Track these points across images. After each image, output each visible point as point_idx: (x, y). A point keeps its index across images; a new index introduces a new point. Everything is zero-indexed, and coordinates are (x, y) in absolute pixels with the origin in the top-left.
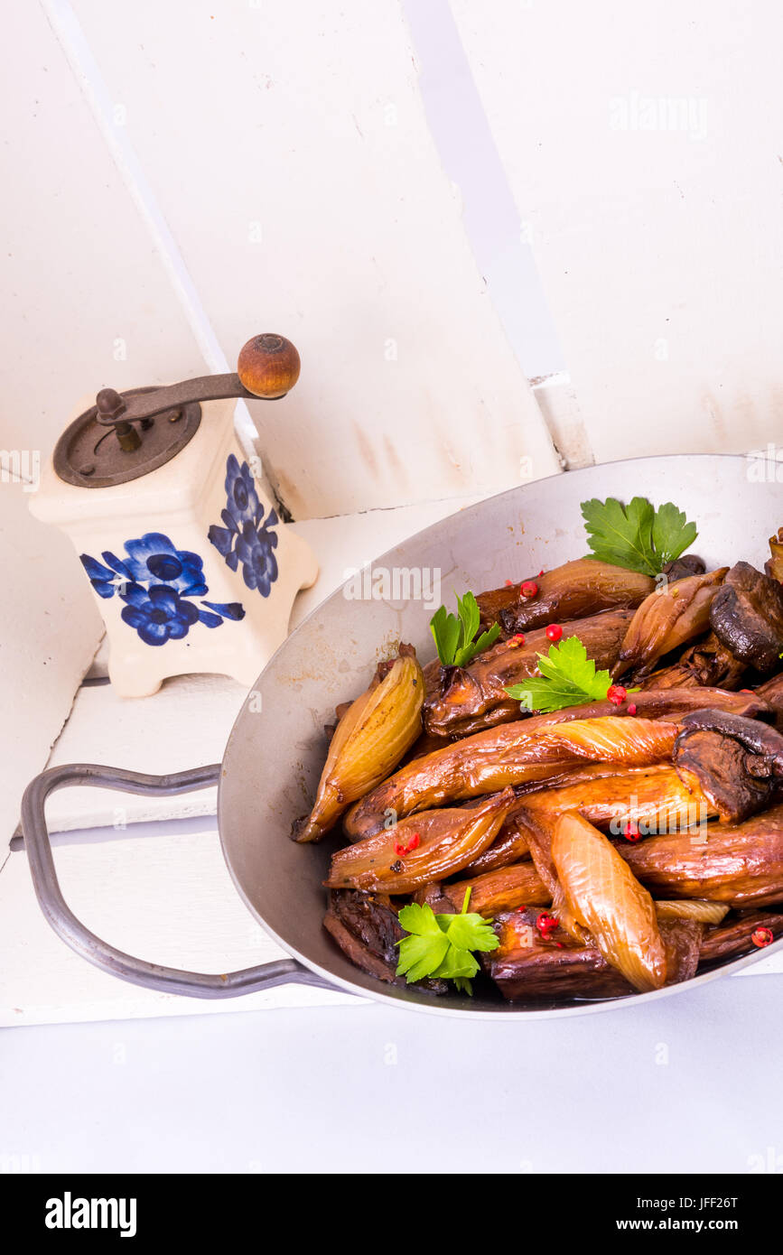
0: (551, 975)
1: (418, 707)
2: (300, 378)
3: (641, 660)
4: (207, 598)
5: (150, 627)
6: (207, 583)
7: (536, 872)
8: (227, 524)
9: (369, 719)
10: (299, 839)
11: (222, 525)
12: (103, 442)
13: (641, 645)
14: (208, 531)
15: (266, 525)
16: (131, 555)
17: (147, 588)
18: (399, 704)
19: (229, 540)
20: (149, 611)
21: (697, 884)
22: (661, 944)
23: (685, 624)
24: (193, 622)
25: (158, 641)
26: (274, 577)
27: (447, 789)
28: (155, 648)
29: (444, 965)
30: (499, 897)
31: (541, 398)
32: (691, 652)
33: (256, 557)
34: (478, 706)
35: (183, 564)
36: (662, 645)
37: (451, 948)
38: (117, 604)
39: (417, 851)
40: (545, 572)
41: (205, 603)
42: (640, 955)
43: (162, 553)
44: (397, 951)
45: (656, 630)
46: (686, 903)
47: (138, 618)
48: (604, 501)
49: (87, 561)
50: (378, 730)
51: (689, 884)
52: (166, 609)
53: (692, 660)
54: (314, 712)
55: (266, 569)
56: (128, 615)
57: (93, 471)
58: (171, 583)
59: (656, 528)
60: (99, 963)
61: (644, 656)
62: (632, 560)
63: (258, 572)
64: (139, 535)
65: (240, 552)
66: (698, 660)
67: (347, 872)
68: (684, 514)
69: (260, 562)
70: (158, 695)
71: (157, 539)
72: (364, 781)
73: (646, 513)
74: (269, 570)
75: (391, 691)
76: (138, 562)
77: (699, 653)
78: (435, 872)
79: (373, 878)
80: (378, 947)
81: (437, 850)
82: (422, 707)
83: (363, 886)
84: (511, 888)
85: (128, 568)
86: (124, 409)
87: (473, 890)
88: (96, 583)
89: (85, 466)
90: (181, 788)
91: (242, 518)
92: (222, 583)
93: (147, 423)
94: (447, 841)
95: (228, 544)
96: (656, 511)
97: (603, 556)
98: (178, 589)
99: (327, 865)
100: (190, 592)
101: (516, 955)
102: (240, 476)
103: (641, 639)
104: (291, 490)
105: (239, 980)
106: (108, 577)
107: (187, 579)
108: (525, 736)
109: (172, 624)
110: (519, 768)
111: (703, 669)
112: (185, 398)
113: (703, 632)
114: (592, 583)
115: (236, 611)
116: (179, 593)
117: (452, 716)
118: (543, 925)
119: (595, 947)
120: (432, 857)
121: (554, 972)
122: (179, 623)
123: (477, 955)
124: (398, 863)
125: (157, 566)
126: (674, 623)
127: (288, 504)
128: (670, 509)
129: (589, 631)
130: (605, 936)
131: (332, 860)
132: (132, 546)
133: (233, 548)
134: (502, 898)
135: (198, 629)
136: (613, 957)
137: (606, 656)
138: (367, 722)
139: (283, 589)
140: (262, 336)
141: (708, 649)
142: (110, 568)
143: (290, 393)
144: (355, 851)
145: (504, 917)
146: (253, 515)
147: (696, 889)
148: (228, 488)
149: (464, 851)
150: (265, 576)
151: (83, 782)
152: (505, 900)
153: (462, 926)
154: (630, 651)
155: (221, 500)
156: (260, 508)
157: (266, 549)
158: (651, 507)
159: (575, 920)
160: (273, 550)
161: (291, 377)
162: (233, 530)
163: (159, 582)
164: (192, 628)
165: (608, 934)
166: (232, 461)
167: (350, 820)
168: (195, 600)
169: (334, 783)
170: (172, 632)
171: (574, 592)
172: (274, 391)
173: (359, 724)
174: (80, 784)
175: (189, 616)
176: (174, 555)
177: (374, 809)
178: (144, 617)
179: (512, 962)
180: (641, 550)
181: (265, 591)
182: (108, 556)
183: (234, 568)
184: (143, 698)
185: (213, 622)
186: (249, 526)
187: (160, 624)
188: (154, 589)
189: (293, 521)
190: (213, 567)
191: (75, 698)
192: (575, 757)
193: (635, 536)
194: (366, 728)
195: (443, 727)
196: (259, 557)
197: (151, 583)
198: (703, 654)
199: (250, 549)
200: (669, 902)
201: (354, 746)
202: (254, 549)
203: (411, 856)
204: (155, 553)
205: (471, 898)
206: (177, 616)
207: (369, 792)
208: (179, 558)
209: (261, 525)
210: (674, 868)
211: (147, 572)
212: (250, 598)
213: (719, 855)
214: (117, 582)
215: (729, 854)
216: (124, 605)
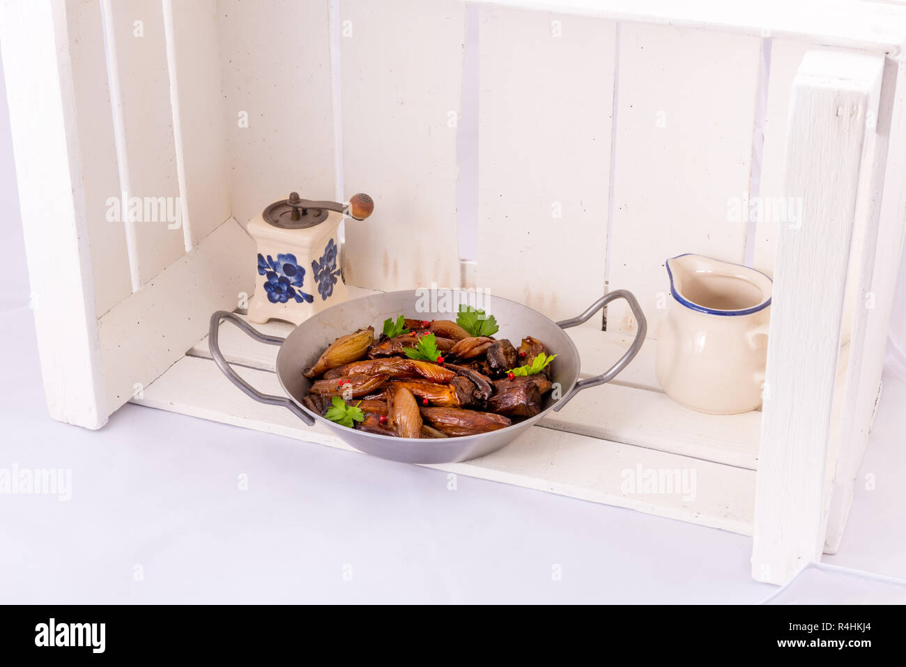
1: (367, 346)
2: (371, 216)
3: (456, 356)
4: (301, 289)
5: (273, 294)
6: (303, 283)
7: (386, 404)
8: (320, 263)
10: (305, 374)
11: (318, 262)
12: (286, 214)
13: (457, 352)
14: (312, 262)
15: (335, 273)
16: (279, 260)
17: (279, 276)
19: (319, 270)
20: (275, 287)
23: (477, 351)
24: (291, 298)
25: (274, 301)
26: (330, 294)
28: (272, 303)
29: (343, 418)
30: (371, 408)
31: (463, 268)
32: (475, 361)
33: (326, 282)
34: (390, 352)
35: (297, 271)
36: (465, 355)
37: (347, 416)
38: (265, 279)
40: (434, 321)
41: (299, 291)
42: (409, 434)
43: (291, 263)
44: (327, 412)
45: (465, 348)
46: (434, 429)
47: (270, 288)
48: (468, 307)
49: (260, 257)
52: (283, 288)
53: (474, 364)
55: (328, 289)
56: (267, 286)
57: (277, 222)
58: (289, 278)
59: (484, 323)
61: (458, 356)
62: (471, 332)
63: (324, 289)
64: (285, 253)
65: (321, 276)
66: (476, 365)
67: (319, 388)
68: (496, 322)
69: (326, 286)
70: (264, 324)
71: (292, 258)
73: (482, 316)
74: (329, 291)
76: (279, 264)
79: (327, 391)
80: (321, 409)
82: (369, 347)
83: (322, 392)
84: (374, 407)
85: (275, 265)
86: (299, 203)
87: (362, 402)
88: (260, 267)
89: (276, 218)
91: (327, 265)
92: (309, 285)
93: (305, 212)
94: (360, 383)
95: (317, 271)
97: (459, 324)
98: (291, 281)
100: (295, 284)
101: (368, 425)
102: (332, 248)
103: (458, 350)
104: (349, 270)
106: (265, 266)
107: (296, 278)
109: (282, 295)
110: (396, 371)
112: (324, 207)
113: (483, 357)
114: (450, 330)
115: (310, 299)
116: (291, 283)
117: (378, 352)
118: (381, 419)
122: (285, 296)
123: (355, 421)
124: (339, 387)
125: (287, 269)
126: (472, 349)
127: (345, 276)
128: (492, 318)
129: (441, 341)
130: (401, 428)
132: (280, 256)
133: (319, 274)
135: (292, 301)
139: (331, 302)
140: (362, 195)
141: (482, 363)
142: (268, 263)
143: (366, 219)
144: (323, 382)
145: (369, 414)
146: (331, 266)
147: (439, 426)
148: (326, 250)
149: (364, 388)
150: (327, 292)
153: (353, 411)
154: (452, 352)
155: (321, 253)
156: (334, 266)
157: (331, 282)
159: (393, 421)
160: (333, 285)
162: (322, 267)
163: (285, 275)
164: (290, 300)
166: (331, 241)
167: (326, 374)
168: (296, 288)
170: (282, 299)
171: (442, 330)
172: (359, 216)
175: (291, 293)
176: (295, 266)
177: (337, 372)
178: (273, 289)
179: (366, 427)
181: (324, 298)
182: (269, 258)
183: (316, 282)
184: (258, 323)
185: (299, 300)
186: (328, 269)
187: (278, 294)
188: (282, 277)
189: (345, 283)
190: (308, 278)
192: (418, 373)
195: (373, 355)
197: (281, 275)
198: (478, 364)
199: (325, 278)
202: (327, 279)
204: (288, 263)
205: (360, 405)
206: (286, 293)
207: (337, 367)
208: (297, 268)
209: (333, 272)
210: (435, 417)
211: (282, 270)
212: (318, 297)
213: (452, 416)
214: (268, 270)
215: (455, 417)
216: (267, 280)
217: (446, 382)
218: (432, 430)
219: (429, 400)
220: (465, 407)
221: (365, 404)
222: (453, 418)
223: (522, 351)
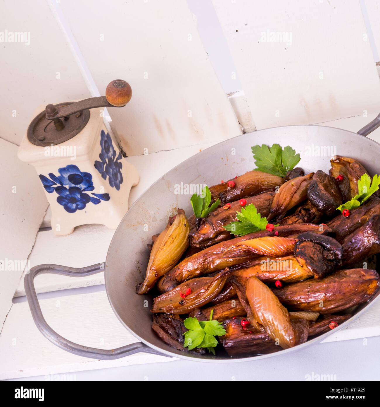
0: (248, 344)
2: (132, 98)
3: (279, 213)
4: (94, 192)
5: (69, 205)
6: (94, 185)
7: (240, 302)
8: (102, 160)
9: (167, 241)
10: (139, 293)
11: (100, 160)
12: (47, 127)
13: (279, 206)
14: (94, 163)
15: (118, 159)
16: (61, 174)
17: (68, 188)
18: (179, 234)
19: (102, 166)
20: (69, 198)
21: (306, 304)
22: (292, 329)
23: (297, 198)
24: (88, 202)
25: (73, 211)
26: (121, 181)
27: (201, 269)
29: (203, 342)
31: (232, 102)
32: (300, 209)
33: (114, 173)
34: (212, 234)
35: (83, 178)
36: (288, 206)
37: (206, 336)
38: (55, 195)
39: (190, 295)
40: (237, 176)
41: (93, 194)
42: (284, 334)
43: (75, 173)
44: (184, 337)
45: (285, 200)
46: (302, 313)
47: (64, 201)
48: (261, 146)
49: (42, 177)
50: (171, 246)
51: (303, 305)
52: (76, 197)
53: (300, 212)
54: (143, 239)
55: (118, 178)
56: (60, 200)
57: (44, 139)
58: (78, 186)
59: (283, 156)
60: (61, 346)
61: (280, 211)
62: (274, 170)
63: (115, 180)
64: (64, 166)
65: (107, 172)
66: (303, 212)
67: (160, 306)
68: (294, 150)
69: (115, 176)
70: (73, 234)
71: (73, 167)
72: (166, 267)
73: (279, 151)
74: (119, 179)
75: (176, 229)
76: (64, 177)
77: (303, 209)
78: (198, 304)
79: (172, 308)
80: (175, 336)
81: (198, 295)
82: (189, 235)
83: (167, 311)
84: (229, 310)
85: (60, 180)
86: (57, 113)
87: (214, 311)
88: (46, 187)
89: (41, 137)
90: (89, 273)
91: (108, 157)
92: (100, 185)
93: (67, 118)
94: (203, 291)
95: (102, 168)
96: (283, 149)
97: (261, 169)
98: (81, 188)
99: (151, 303)
100: (86, 189)
101: (233, 337)
102: (106, 139)
103: (279, 204)
104: (126, 143)
105: (119, 351)
106: (51, 184)
107: (85, 184)
108: (233, 246)
109: (79, 203)
111: (305, 216)
112: (83, 107)
113: (305, 200)
114: (258, 181)
115: (106, 197)
116: (82, 189)
117: (201, 239)
118: (243, 324)
119: (265, 332)
120: (196, 298)
121: (249, 343)
122: (82, 203)
123: (217, 337)
124: (182, 301)
125: (72, 178)
126: (292, 197)
127: (125, 149)
128: (289, 148)
129: (257, 201)
130: (269, 327)
131: (154, 301)
132: (61, 170)
133: (104, 170)
134: (226, 313)
135: (90, 205)
136: (273, 336)
137: (265, 211)
138: (166, 242)
139: (125, 187)
140: (115, 81)
141: (307, 207)
142: (52, 180)
143: (127, 104)
144: (163, 297)
145: (227, 322)
146: (112, 155)
147: (306, 307)
148: (101, 144)
149: (210, 295)
150: (118, 181)
151: (48, 272)
152: (227, 314)
153: (210, 326)
154: (274, 209)
155: (98, 150)
156: (114, 152)
157: (118, 170)
158: (281, 148)
159: (257, 321)
160: (121, 170)
162: (104, 162)
163: (73, 185)
164: (87, 205)
165: (271, 326)
166: (103, 133)
167: (160, 285)
168: (89, 193)
169: (153, 268)
170: (79, 207)
172: (121, 104)
173: (163, 243)
174: (47, 273)
175: (86, 199)
176: (80, 174)
177: (171, 279)
178: (67, 201)
179: (231, 340)
180: (277, 166)
181: (118, 188)
182: (51, 175)
183: (105, 178)
184: (66, 235)
185: (96, 202)
186: (110, 160)
187: (73, 203)
188: (71, 188)
189: (127, 157)
190: (96, 178)
191: (36, 236)
192: (254, 254)
193: (275, 160)
194: (166, 245)
195: (198, 243)
196: (115, 173)
197: (69, 186)
198: (305, 209)
199: (111, 170)
200: (295, 312)
201: (161, 252)
202: (113, 170)
203: (188, 298)
204: (72, 173)
205: (213, 314)
206: (81, 200)
207: (168, 272)
208: (82, 175)
209: (115, 159)
210: (296, 298)
211: (68, 181)
212: (112, 191)
213: (315, 292)
214: (55, 186)
215: (319, 292)
216: (58, 195)
217: (289, 253)
218: (300, 315)
219: (281, 280)
220: (325, 275)
221: (218, 312)
222: (317, 295)
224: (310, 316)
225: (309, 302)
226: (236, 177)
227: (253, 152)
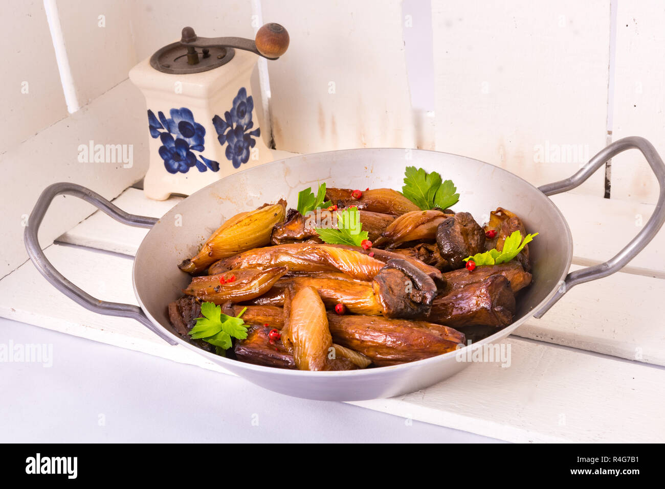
0: (265, 361)
1: (271, 226)
3: (392, 239)
4: (202, 154)
5: (171, 162)
6: (205, 145)
7: (283, 312)
8: (227, 121)
9: (242, 220)
10: (183, 270)
11: (223, 118)
13: (395, 232)
14: (213, 117)
15: (251, 133)
16: (172, 117)
17: (175, 138)
18: (261, 220)
19: (225, 127)
20: (172, 152)
21: (359, 342)
22: (324, 361)
23: (423, 230)
24: (192, 166)
25: (172, 171)
26: (245, 160)
27: (265, 267)
28: (170, 174)
29: (214, 337)
30: (259, 318)
32: (420, 245)
33: (238, 145)
34: (300, 234)
35: (196, 131)
36: (406, 236)
37: (222, 332)
38: (158, 143)
39: (231, 283)
40: (370, 189)
41: (201, 157)
42: (310, 362)
43: (187, 121)
44: (195, 324)
45: (406, 227)
46: (349, 350)
47: (167, 155)
48: (418, 169)
49: (150, 114)
50: (245, 227)
51: (355, 341)
52: (181, 154)
53: (419, 249)
55: (241, 154)
56: (162, 151)
57: (169, 67)
58: (187, 140)
59: (439, 191)
60: (42, 271)
61: (395, 238)
62: (420, 203)
63: (236, 153)
64: (178, 107)
65: (229, 137)
66: (422, 250)
67: (195, 288)
68: (456, 188)
69: (239, 150)
70: (164, 202)
71: (187, 112)
72: (227, 250)
73: (437, 181)
74: (244, 156)
75: (260, 213)
76: (173, 122)
77: (425, 248)
78: (234, 295)
79: (205, 293)
81: (238, 285)
82: (273, 228)
83: (198, 294)
84: (267, 316)
85: (168, 124)
86: (195, 41)
87: (247, 310)
88: (152, 128)
89: (166, 63)
90: (135, 223)
91: (237, 122)
92: (212, 149)
93: (206, 54)
95: (223, 129)
96: (443, 183)
97: (406, 194)
98: (190, 144)
99: (189, 282)
100: (195, 148)
101: (252, 345)
102: (245, 101)
103: (397, 229)
104: (279, 131)
105: (107, 306)
106: (158, 126)
107: (195, 140)
108: (310, 247)
109: (182, 163)
110: (300, 261)
111: (423, 255)
113: (431, 239)
114: (390, 202)
115: (215, 166)
116: (190, 146)
117: (285, 235)
118: (271, 334)
119: (292, 355)
120: (235, 288)
121: (267, 360)
122: (186, 164)
124: (219, 287)
125: (183, 127)
126: (417, 227)
127: (276, 139)
128: (450, 183)
129: (372, 217)
130: (299, 348)
131: (192, 281)
132: (174, 112)
133: (225, 133)
134: (260, 318)
135: (194, 170)
136: (298, 361)
137: (376, 232)
138: (240, 222)
141: (430, 248)
142: (160, 121)
144: (204, 280)
145: (256, 327)
146: (245, 124)
147: (357, 345)
148: (235, 102)
150: (240, 158)
151: (85, 197)
152: (261, 320)
153: (232, 323)
154: (388, 233)
155: (227, 106)
156: (250, 124)
157: (246, 145)
158: (441, 180)
159: (288, 338)
160: (250, 148)
161: (280, 49)
162: (229, 125)
163: (182, 137)
164: (191, 169)
165: (300, 348)
166: (242, 91)
167: (211, 267)
168: (197, 153)
169: (210, 245)
170: (181, 168)
171: (379, 202)
173: (236, 221)
174: (83, 198)
175: (192, 161)
176: (193, 124)
177: (225, 265)
178: (169, 155)
179: (248, 348)
180: (427, 200)
181: (236, 165)
182: (161, 114)
183: (222, 144)
184: (157, 200)
185: (202, 169)
186: (239, 127)
187: (176, 161)
188: (178, 139)
189: (275, 149)
190: (210, 137)
191: (124, 191)
192: (330, 265)
193: (427, 191)
194: (238, 224)
195: (279, 239)
196: (239, 146)
197: (177, 136)
198: (426, 249)
199: (235, 140)
200: (341, 347)
201: (228, 230)
202: (238, 141)
203: (226, 285)
204: (184, 120)
205: (244, 313)
206: (185, 160)
207: (227, 257)
208: (195, 127)
209: (248, 131)
210: (351, 330)
211: (177, 130)
212: (226, 165)
213: (375, 330)
214: (161, 131)
215: (380, 331)
216: (161, 144)
217: (369, 278)
218: (346, 351)
219: (345, 305)
220: (396, 315)
221: (252, 312)
222: (376, 334)
223: (490, 229)
224: (358, 360)
225: (363, 341)
226: (368, 189)
227: (406, 174)
